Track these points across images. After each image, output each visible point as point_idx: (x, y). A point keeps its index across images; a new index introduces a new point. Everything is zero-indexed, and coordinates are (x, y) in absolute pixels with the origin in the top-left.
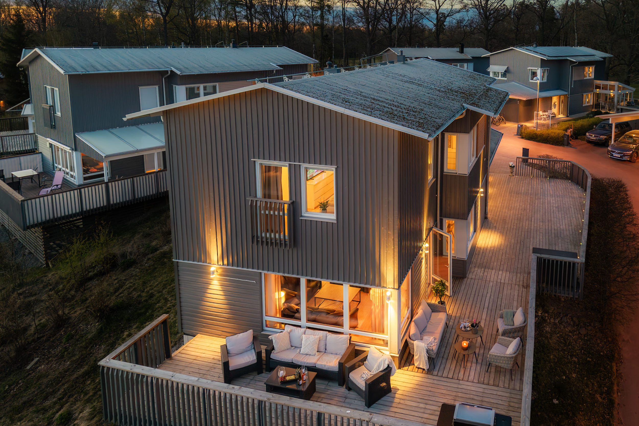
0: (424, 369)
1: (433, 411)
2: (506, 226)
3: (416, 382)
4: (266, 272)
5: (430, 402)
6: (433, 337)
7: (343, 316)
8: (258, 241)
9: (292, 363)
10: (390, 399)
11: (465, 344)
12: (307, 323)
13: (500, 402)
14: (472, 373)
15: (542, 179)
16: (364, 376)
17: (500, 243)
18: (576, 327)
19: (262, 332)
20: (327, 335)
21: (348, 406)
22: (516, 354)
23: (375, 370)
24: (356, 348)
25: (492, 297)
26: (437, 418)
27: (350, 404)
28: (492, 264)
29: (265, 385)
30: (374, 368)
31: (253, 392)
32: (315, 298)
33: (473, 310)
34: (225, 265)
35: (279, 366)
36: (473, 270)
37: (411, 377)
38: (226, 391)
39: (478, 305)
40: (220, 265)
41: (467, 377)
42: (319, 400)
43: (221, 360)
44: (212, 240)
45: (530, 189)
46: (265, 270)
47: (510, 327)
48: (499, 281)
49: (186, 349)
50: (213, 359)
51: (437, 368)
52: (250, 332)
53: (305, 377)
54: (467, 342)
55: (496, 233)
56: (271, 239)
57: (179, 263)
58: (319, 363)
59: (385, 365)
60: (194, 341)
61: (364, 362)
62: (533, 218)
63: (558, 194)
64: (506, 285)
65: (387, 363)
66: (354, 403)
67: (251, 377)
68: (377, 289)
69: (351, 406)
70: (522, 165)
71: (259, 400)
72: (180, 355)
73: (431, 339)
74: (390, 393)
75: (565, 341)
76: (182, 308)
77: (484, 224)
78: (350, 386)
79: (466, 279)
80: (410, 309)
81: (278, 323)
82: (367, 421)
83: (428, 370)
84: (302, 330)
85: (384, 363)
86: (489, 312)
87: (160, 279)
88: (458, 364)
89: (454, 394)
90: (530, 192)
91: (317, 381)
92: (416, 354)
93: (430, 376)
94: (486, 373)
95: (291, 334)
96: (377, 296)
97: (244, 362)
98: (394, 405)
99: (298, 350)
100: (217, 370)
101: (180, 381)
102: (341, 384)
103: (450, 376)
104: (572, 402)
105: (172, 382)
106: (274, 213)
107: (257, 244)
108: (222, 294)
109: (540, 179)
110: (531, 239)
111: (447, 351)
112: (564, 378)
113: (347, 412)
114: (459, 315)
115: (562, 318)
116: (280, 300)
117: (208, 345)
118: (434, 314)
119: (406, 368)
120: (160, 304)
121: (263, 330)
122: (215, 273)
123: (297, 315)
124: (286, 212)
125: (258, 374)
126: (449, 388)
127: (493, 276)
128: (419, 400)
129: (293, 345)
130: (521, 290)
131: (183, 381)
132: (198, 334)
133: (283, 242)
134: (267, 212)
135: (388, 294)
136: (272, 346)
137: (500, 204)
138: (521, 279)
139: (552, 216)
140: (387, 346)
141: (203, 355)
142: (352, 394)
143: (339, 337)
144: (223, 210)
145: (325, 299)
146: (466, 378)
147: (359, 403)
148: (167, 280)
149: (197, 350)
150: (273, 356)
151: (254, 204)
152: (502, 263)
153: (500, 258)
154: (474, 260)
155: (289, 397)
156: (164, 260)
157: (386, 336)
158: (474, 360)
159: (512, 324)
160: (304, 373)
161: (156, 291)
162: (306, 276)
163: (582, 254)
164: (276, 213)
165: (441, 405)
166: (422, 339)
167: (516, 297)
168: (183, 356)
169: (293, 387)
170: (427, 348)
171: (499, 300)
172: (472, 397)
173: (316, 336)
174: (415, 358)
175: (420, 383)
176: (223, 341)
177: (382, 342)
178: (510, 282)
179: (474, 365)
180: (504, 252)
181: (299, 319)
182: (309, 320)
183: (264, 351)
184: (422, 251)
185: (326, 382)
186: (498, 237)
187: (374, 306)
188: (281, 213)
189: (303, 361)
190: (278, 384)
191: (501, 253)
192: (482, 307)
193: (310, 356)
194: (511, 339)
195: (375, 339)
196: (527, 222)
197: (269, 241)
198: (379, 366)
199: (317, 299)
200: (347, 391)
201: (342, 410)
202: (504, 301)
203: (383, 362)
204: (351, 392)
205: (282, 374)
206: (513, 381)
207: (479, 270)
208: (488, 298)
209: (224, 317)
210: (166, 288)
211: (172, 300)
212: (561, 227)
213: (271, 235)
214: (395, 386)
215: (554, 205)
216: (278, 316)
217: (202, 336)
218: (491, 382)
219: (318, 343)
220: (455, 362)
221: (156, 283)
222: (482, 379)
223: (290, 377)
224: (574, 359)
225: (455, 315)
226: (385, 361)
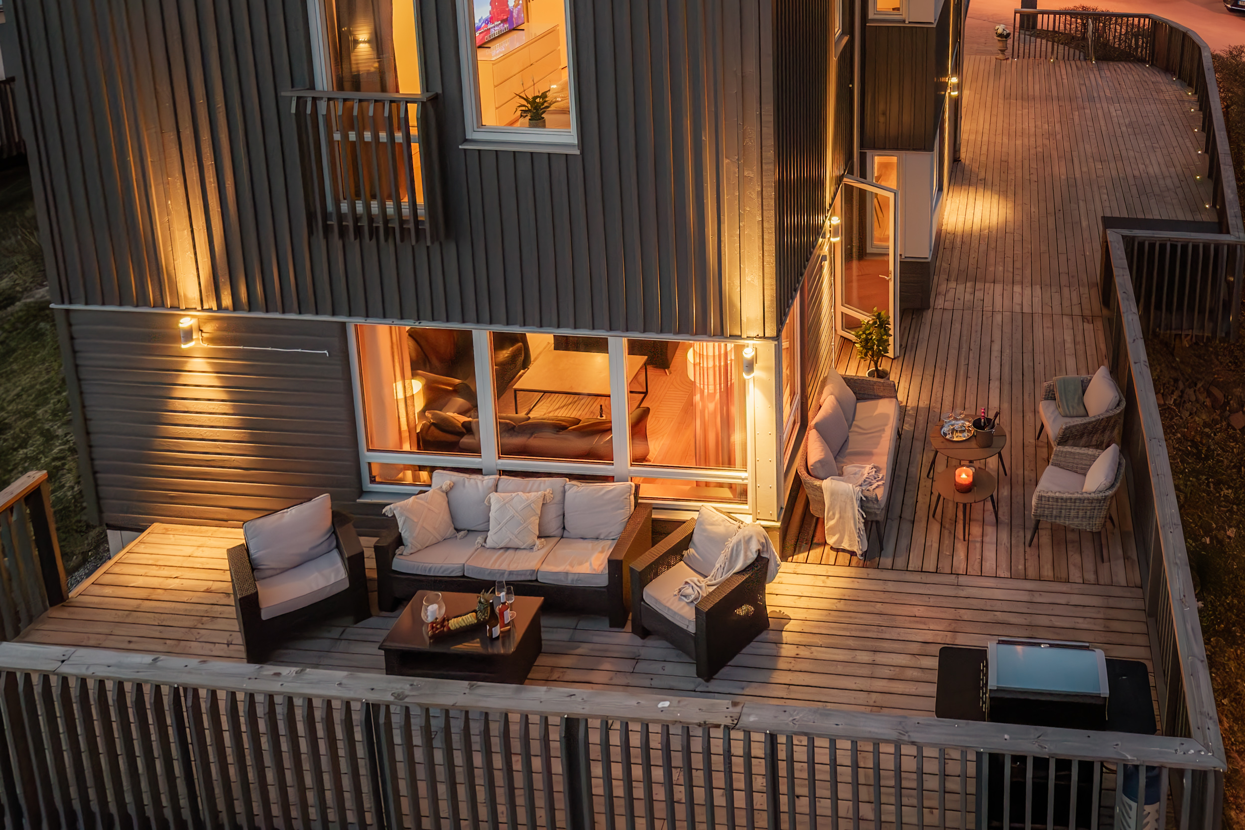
0: (853, 554)
1: (897, 669)
2: (1012, 177)
3: (837, 593)
4: (360, 321)
5: (886, 645)
6: (871, 466)
7: (610, 430)
8: (327, 229)
9: (463, 576)
10: (766, 649)
11: (964, 476)
12: (500, 461)
13: (1082, 624)
14: (990, 554)
15: (1078, 63)
16: (689, 591)
17: (1002, 218)
18: (1218, 412)
19: (359, 497)
20: (567, 487)
21: (647, 683)
22: (1114, 489)
23: (721, 571)
24: (656, 515)
25: (1007, 351)
26: (933, 689)
27: (651, 675)
28: (992, 269)
29: (383, 652)
30: (718, 566)
31: (344, 681)
32: (516, 391)
33: (960, 389)
34: (226, 309)
35: (419, 592)
36: (943, 288)
37: (819, 581)
38: (251, 686)
39: (973, 374)
40: (210, 310)
41: (977, 566)
42: (555, 677)
43: (232, 592)
44: (177, 234)
45: (1054, 88)
46: (357, 315)
47: (1078, 421)
48: (1017, 309)
49: (117, 569)
50: (208, 591)
51: (889, 547)
52: (322, 503)
53: (508, 615)
54: (971, 471)
55: (988, 194)
56: (371, 219)
57: (72, 315)
58: (546, 568)
59: (749, 554)
60: (143, 546)
61: (685, 553)
62: (1075, 154)
63: (1126, 96)
64: (1037, 319)
65: (754, 546)
66: (661, 672)
67: (336, 632)
68: (711, 344)
69: (655, 683)
70: (1022, 36)
71: (368, 704)
72: (97, 590)
73: (867, 470)
74: (765, 632)
75: (1197, 448)
76: (94, 449)
77: (953, 174)
78: (647, 623)
79: (930, 312)
80: (798, 397)
81: (407, 467)
82: (726, 726)
83: (864, 555)
84: (485, 482)
85: (747, 549)
86: (1006, 388)
87: (25, 380)
88: (946, 533)
89: (950, 614)
90: (1055, 93)
91: (544, 621)
92: (831, 513)
93: (873, 573)
94: (1028, 549)
95: (451, 494)
96: (711, 364)
97: (307, 591)
98: (782, 664)
99: (480, 539)
100: (221, 624)
101: (90, 672)
102: (618, 623)
103: (930, 566)
104: (1236, 602)
105: (65, 680)
106: (376, 136)
107: (326, 236)
108: (224, 396)
109: (1073, 63)
110: (1082, 204)
111: (909, 501)
112: (1208, 540)
113: (660, 705)
114: (927, 402)
115: (1182, 392)
116: (409, 402)
117: (188, 551)
118: (861, 405)
119: (801, 557)
120: (29, 451)
121: (362, 493)
122: (194, 337)
123: (466, 440)
124: (414, 131)
125: (356, 622)
126: (932, 601)
127: (998, 299)
128: (851, 643)
129: (460, 527)
130: (1081, 327)
131: (101, 672)
132: (153, 522)
133: (411, 226)
134: (352, 136)
135: (748, 353)
136: (396, 535)
137: (987, 126)
138: (1075, 300)
139: (1122, 147)
140: (745, 502)
141: (174, 584)
142: (654, 648)
143: (602, 489)
144: (205, 137)
145: (545, 392)
146: (974, 568)
147: (679, 669)
148: (48, 381)
149: (154, 571)
150: (402, 562)
151: (309, 111)
152: (1018, 265)
153: (1009, 253)
154: (944, 264)
155: (467, 683)
156: (37, 324)
157: (743, 475)
158: (990, 517)
159: (1082, 411)
160: (504, 603)
161: (14, 414)
162: (491, 323)
163: (1234, 222)
164: (383, 136)
165: (936, 650)
166: (841, 474)
167: (1069, 345)
168: (108, 591)
169: (473, 646)
170: (860, 494)
171: (1028, 357)
172: (1000, 616)
173: (533, 494)
174: (829, 524)
175: (848, 594)
176: (235, 537)
177: (727, 493)
178: (1048, 310)
179: (990, 530)
180: (1018, 237)
181: (476, 450)
182: (505, 452)
183: (369, 553)
184: (824, 237)
185: (569, 622)
186: (995, 205)
187: (702, 392)
188: (399, 136)
189: (496, 567)
190: (424, 643)
191: (1009, 240)
192: (984, 377)
193: (519, 553)
194: (1091, 451)
195: (707, 484)
196: (1063, 164)
197: (364, 223)
198: (732, 559)
199: (519, 394)
200: (638, 641)
201: (642, 702)
202: (1039, 358)
203: (742, 547)
204: (649, 642)
205: (433, 612)
206: (1106, 565)
207: (961, 287)
208: (996, 353)
209: (236, 464)
210: (46, 402)
211: (66, 435)
212: (1150, 170)
213: (368, 207)
214: (777, 609)
215: (1121, 121)
216: (407, 447)
217: (167, 529)
218: (1047, 572)
219: (539, 512)
220: (935, 528)
221: (15, 392)
222: (1021, 567)
223: (460, 619)
224: (1226, 492)
225: (915, 404)
226: (748, 541)
